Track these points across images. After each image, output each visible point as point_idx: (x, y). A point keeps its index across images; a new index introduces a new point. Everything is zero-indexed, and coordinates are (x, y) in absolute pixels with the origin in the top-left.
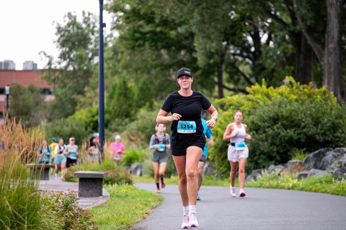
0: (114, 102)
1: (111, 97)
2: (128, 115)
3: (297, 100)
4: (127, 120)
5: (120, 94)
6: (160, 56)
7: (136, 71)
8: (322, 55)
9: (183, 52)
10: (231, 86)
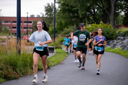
0: (58, 26)
1: (58, 25)
2: (62, 30)
3: (103, 28)
4: (61, 31)
5: (60, 24)
6: (70, 15)
7: (64, 18)
8: (110, 15)
9: (76, 14)
10: (88, 22)
